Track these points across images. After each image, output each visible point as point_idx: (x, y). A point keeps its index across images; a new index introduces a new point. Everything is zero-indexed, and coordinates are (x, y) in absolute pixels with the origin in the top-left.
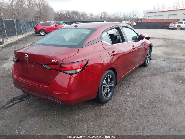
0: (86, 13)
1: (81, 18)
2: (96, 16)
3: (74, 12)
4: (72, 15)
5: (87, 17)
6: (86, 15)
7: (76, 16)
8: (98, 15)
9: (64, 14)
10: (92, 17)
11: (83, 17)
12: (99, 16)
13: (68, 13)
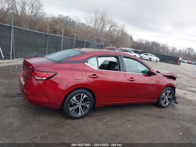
0: (168, 46)
1: (161, 50)
2: (179, 51)
3: (154, 43)
4: (152, 46)
5: (168, 50)
6: (167, 48)
7: (156, 47)
8: (181, 50)
9: (143, 44)
10: (173, 51)
11: (164, 50)
12: (183, 52)
13: (148, 43)
